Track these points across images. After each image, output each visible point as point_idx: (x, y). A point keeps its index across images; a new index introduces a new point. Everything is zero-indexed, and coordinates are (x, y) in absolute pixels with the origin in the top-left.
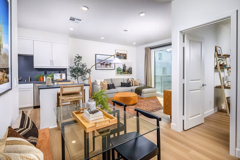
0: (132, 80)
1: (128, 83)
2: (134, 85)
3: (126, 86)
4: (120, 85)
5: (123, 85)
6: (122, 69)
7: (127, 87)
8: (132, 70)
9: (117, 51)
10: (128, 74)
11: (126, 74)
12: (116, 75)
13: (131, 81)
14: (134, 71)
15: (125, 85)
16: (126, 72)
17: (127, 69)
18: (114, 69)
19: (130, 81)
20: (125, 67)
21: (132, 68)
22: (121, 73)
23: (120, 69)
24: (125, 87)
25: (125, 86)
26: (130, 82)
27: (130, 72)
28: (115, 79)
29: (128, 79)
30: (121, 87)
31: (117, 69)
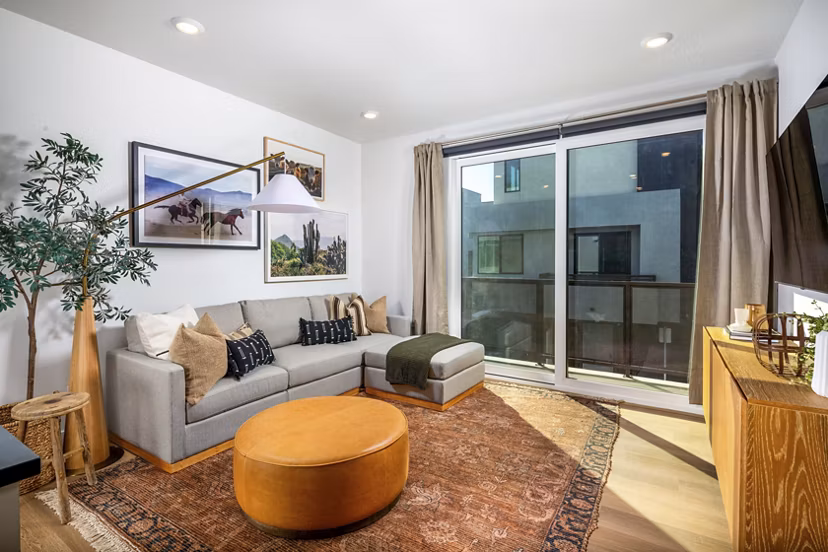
0: (354, 305)
1: (339, 321)
2: (365, 331)
3: (328, 342)
4: (295, 333)
5: (313, 335)
6: (302, 246)
7: (335, 342)
8: (344, 254)
9: (274, 149)
10: (328, 273)
11: (316, 272)
12: (270, 279)
13: (352, 311)
14: (354, 257)
15: (322, 335)
16: (320, 265)
17: (323, 246)
18: (259, 247)
19: (346, 312)
20: (312, 234)
21: (345, 244)
22: (296, 269)
23: (289, 246)
24: (326, 346)
25: (321, 342)
26: (350, 318)
27: (336, 261)
28: (263, 302)
29: (336, 301)
30: (299, 346)
31: (274, 245)
